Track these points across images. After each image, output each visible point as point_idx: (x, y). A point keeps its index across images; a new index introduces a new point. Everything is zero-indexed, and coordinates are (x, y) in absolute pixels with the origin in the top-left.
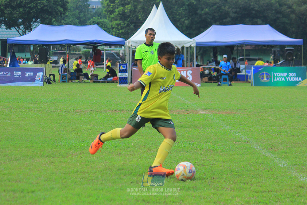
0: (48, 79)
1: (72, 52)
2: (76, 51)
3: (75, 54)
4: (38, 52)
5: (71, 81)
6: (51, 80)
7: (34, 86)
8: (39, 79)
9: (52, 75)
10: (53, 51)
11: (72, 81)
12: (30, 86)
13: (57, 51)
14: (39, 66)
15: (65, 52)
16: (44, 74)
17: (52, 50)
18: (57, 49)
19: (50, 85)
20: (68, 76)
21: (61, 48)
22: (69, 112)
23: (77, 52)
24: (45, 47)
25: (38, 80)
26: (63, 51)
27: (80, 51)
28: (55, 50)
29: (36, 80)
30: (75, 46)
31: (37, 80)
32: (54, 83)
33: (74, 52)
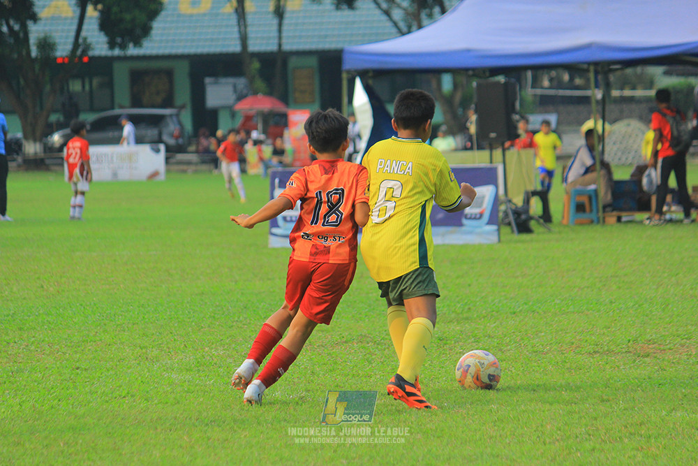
0: (517, 213)
1: (615, 93)
2: (634, 88)
3: (631, 100)
4: (475, 99)
5: (614, 219)
6: (531, 218)
7: (461, 242)
8: (481, 215)
9: (534, 193)
10: (539, 91)
11: (619, 219)
12: (443, 245)
13: (552, 92)
14: (479, 159)
15: (588, 93)
16: (501, 191)
17: (533, 87)
18: (555, 83)
19: (524, 237)
20: (605, 196)
21: (572, 79)
22: (609, 352)
23: (639, 93)
24: (501, 79)
25: (475, 218)
26: (577, 88)
27: (650, 84)
28: (542, 88)
29: (466, 218)
30: (629, 71)
31: (470, 218)
32: (541, 229)
33: (627, 93)
